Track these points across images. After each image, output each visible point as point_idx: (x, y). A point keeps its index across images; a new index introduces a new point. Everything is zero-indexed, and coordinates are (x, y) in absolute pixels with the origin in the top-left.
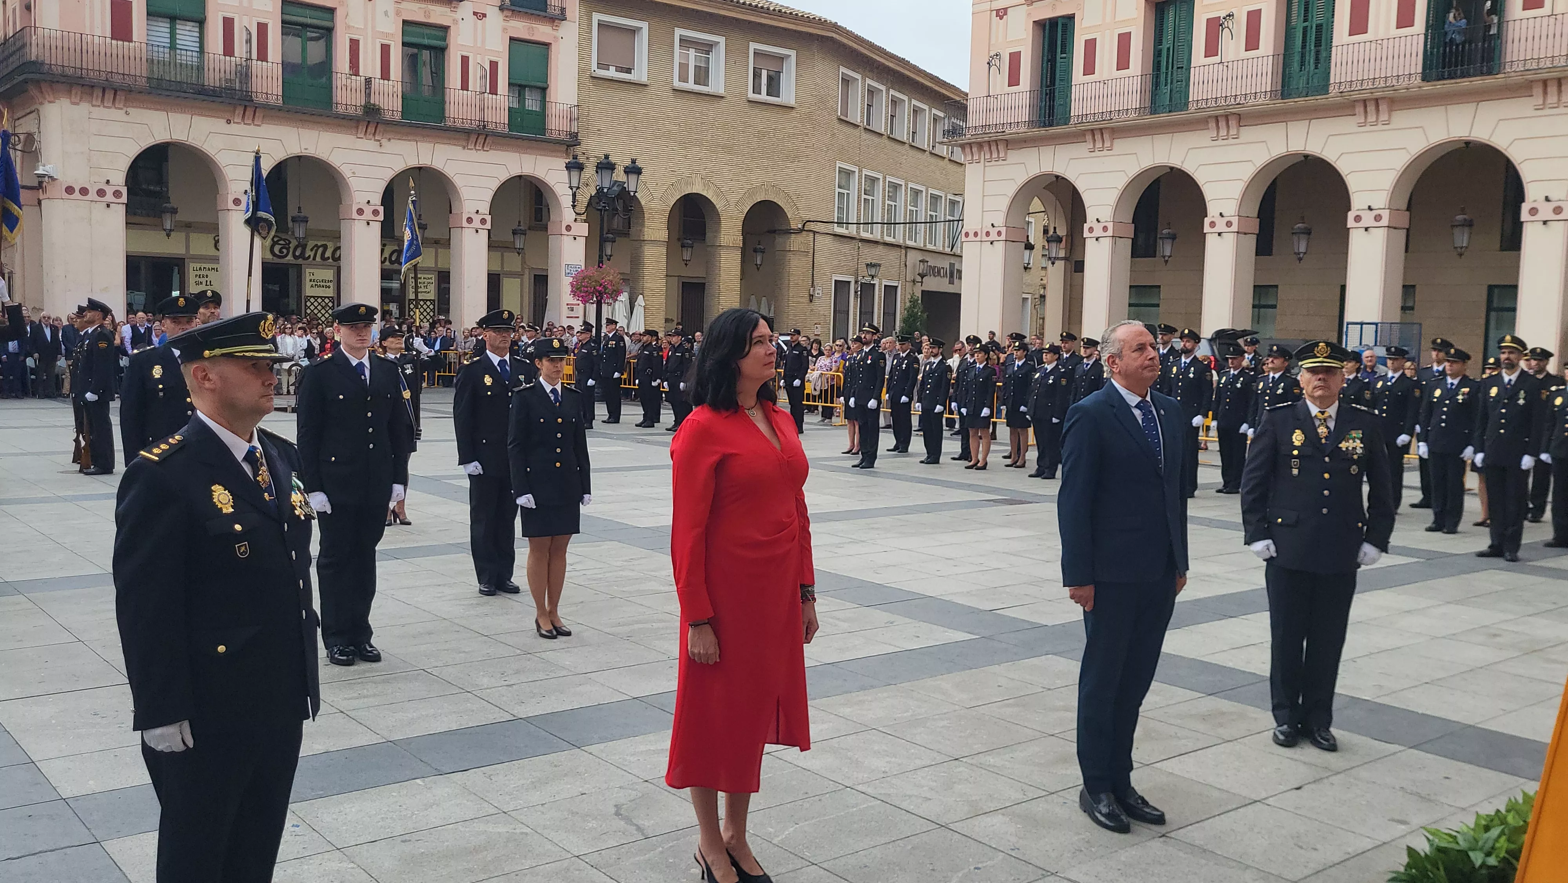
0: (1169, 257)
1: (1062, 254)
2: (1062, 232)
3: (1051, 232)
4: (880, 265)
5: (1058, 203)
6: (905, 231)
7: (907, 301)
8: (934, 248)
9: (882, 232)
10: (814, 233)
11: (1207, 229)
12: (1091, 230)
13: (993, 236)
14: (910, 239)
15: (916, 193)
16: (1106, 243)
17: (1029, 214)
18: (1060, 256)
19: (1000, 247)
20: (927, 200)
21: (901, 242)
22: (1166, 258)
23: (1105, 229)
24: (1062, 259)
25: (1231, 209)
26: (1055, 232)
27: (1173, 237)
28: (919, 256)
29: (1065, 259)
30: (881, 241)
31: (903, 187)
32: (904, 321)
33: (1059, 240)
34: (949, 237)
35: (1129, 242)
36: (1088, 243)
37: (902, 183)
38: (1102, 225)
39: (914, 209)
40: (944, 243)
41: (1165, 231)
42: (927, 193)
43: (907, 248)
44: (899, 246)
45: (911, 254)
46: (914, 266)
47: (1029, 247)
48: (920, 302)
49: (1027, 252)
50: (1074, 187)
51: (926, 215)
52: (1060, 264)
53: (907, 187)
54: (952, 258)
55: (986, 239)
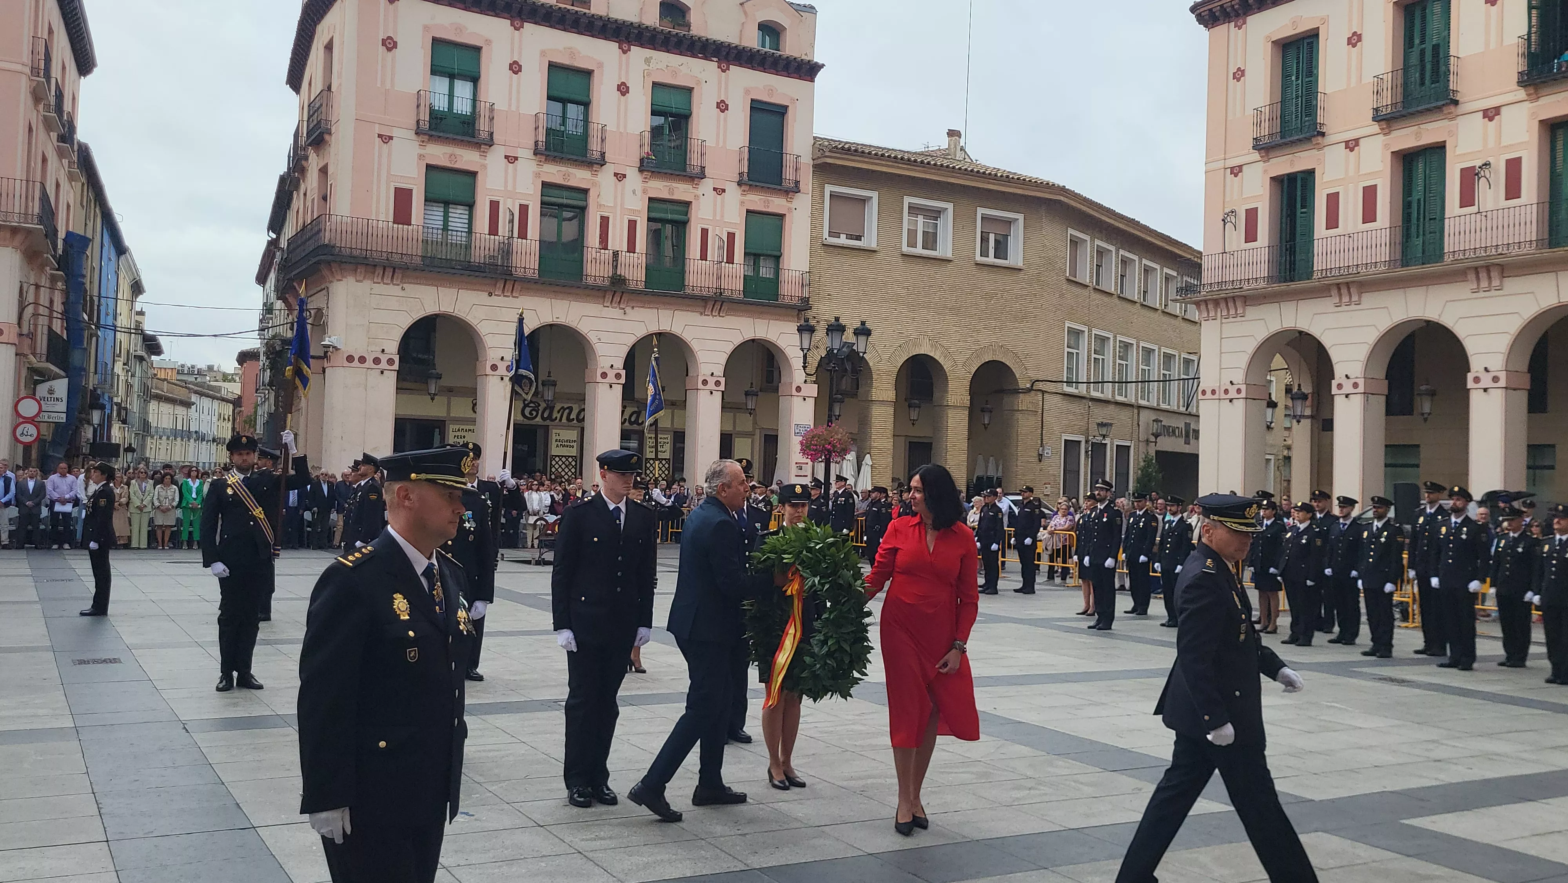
0: (1429, 414)
1: (1308, 412)
2: (1307, 389)
3: (1295, 390)
4: (1111, 425)
5: (1302, 360)
6: (1137, 390)
7: (1141, 460)
8: (1168, 407)
9: (1113, 392)
10: (1043, 392)
11: (1470, 384)
12: (1340, 386)
13: (1233, 394)
14: (1143, 398)
15: (1148, 352)
16: (1357, 401)
17: (1271, 371)
18: (1306, 414)
19: (1240, 405)
20: (1159, 359)
21: (1134, 401)
22: (1426, 416)
23: (1355, 385)
24: (1307, 417)
25: (1497, 364)
26: (1299, 390)
27: (1432, 394)
28: (1153, 416)
29: (1312, 417)
30: (1113, 400)
31: (1135, 346)
32: (1138, 481)
33: (1304, 397)
34: (1184, 395)
35: (1383, 399)
36: (1337, 400)
37: (1134, 342)
38: (1352, 381)
39: (1147, 368)
40: (1179, 402)
41: (1423, 388)
42: (1160, 352)
43: (1140, 407)
44: (1132, 406)
45: (1144, 414)
46: (1147, 426)
47: (1272, 405)
48: (1154, 461)
49: (1270, 411)
50: (1319, 343)
51: (1159, 374)
52: (1306, 423)
53: (1138, 346)
54: (1188, 417)
55: (1223, 396)
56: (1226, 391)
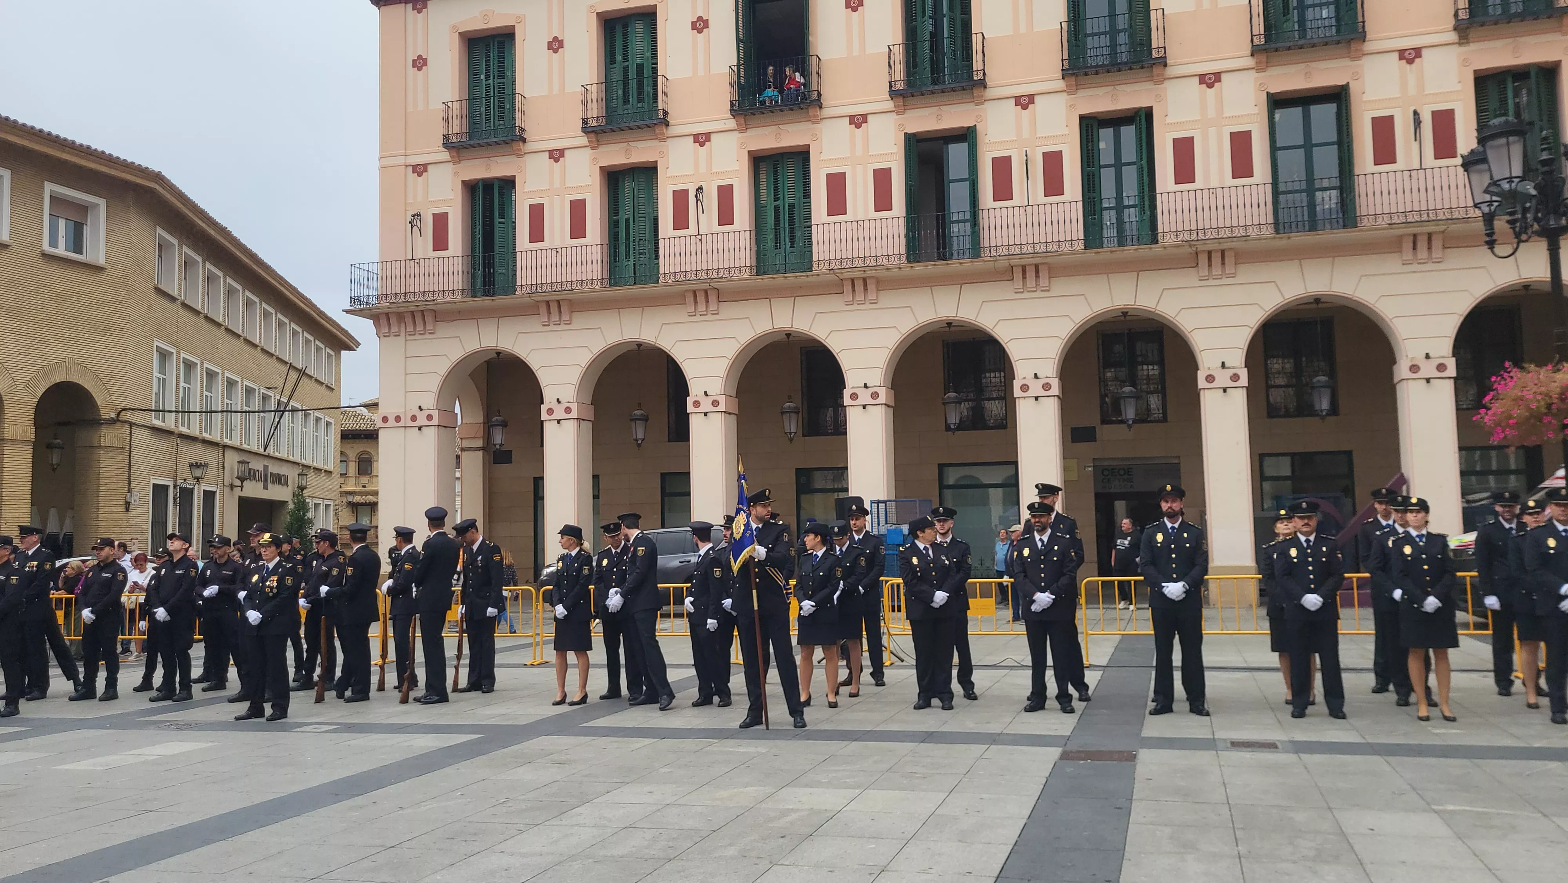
0: (643, 440)
16: (570, 426)
56: (414, 418)
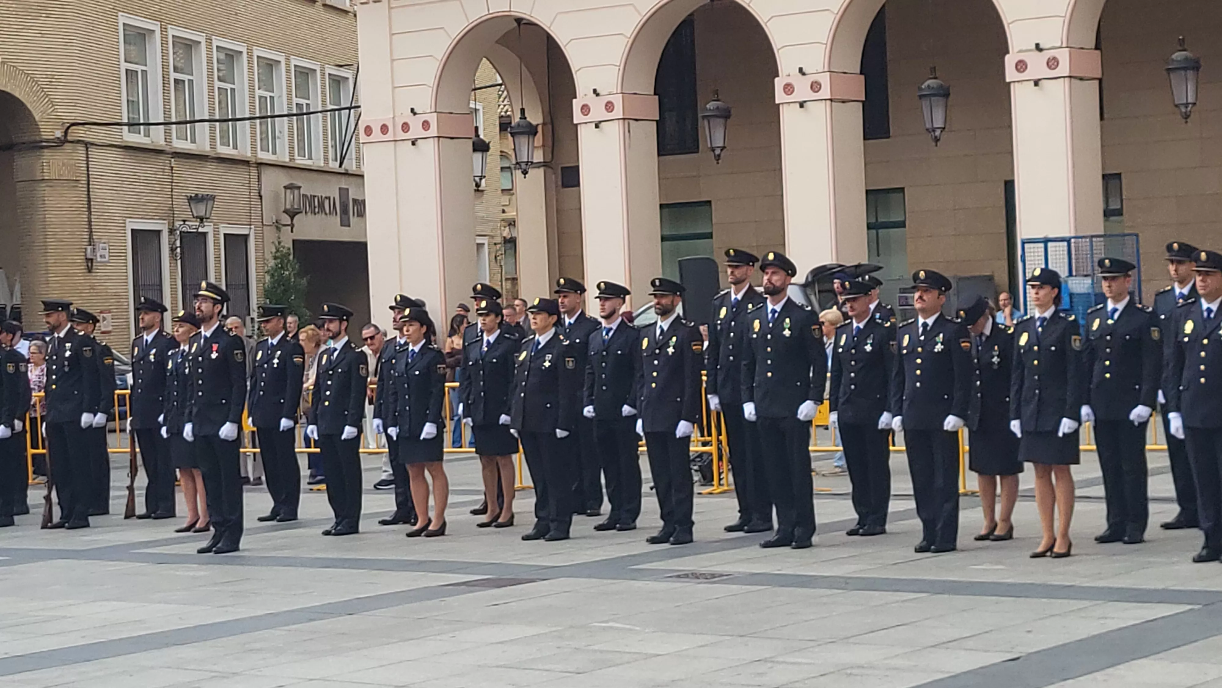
1: (539, 156)
2: (535, 117)
3: (516, 120)
4: (213, 198)
5: (523, 68)
6: (253, 135)
7: (269, 256)
8: (309, 162)
9: (213, 139)
10: (87, 144)
11: (779, 97)
12: (585, 109)
13: (416, 131)
14: (264, 149)
15: (270, 65)
16: (614, 131)
17: (475, 89)
18: (536, 159)
19: (429, 148)
20: (288, 78)
21: (249, 155)
22: (717, 152)
23: (610, 106)
24: (538, 164)
25: (816, 60)
26: (523, 117)
27: (725, 114)
28: (284, 179)
29: (545, 163)
30: (212, 154)
31: (245, 55)
32: (268, 293)
33: (532, 131)
34: (334, 138)
35: (652, 127)
36: (583, 132)
37: (243, 48)
38: (603, 100)
39: (268, 94)
40: (326, 152)
41: (710, 105)
42: (288, 65)
43: (260, 165)
44: (246, 163)
45: (268, 175)
46: (277, 196)
47: (481, 147)
48: (291, 257)
49: (478, 156)
50: (548, 35)
51: (290, 104)
52: (537, 176)
53: (250, 57)
54: (343, 179)
55: (403, 136)
56: (405, 127)
